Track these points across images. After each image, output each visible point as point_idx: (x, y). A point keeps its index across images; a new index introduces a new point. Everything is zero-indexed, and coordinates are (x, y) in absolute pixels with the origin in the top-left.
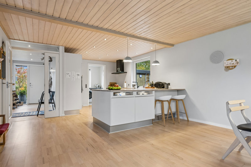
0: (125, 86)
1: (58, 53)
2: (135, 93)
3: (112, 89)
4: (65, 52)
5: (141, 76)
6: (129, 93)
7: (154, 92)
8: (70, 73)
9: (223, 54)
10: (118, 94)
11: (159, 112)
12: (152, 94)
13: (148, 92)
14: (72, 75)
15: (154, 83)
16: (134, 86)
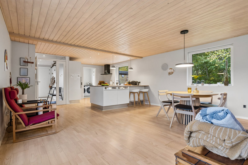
0: (111, 84)
1: (65, 61)
2: (117, 88)
3: (104, 86)
4: (70, 60)
5: (123, 76)
6: (114, 88)
7: (129, 87)
8: (73, 75)
9: (167, 65)
10: (107, 88)
11: (132, 100)
12: (128, 88)
13: (125, 87)
14: (75, 76)
15: (131, 81)
16: (117, 83)
